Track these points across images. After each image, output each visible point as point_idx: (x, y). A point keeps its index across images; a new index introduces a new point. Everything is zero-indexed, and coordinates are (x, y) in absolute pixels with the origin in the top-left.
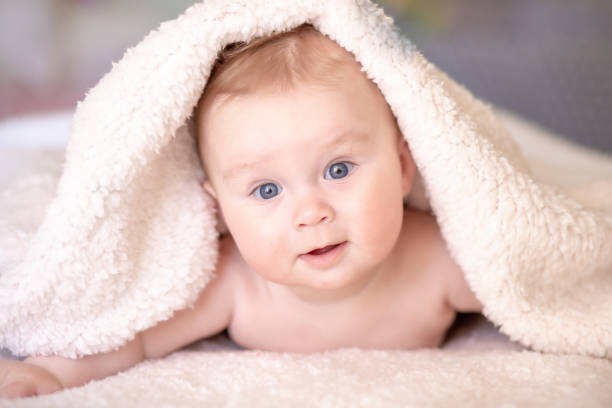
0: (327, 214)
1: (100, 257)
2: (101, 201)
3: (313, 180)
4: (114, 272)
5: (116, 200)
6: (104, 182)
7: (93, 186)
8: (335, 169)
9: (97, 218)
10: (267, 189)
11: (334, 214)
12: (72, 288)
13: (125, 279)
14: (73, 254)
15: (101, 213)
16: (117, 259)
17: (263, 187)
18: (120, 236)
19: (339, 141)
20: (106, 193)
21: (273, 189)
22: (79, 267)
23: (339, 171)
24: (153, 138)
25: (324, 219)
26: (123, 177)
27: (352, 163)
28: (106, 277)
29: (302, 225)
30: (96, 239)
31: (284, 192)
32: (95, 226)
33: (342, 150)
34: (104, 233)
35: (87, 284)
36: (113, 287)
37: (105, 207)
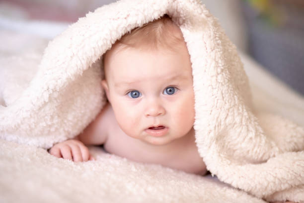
0: (162, 112)
1: (44, 117)
2: (48, 96)
3: (158, 94)
4: (49, 123)
5: (56, 95)
6: (51, 87)
7: (46, 88)
8: (169, 90)
9: (45, 102)
10: (134, 93)
11: (165, 112)
12: (28, 127)
13: (56, 126)
14: (31, 115)
15: (47, 101)
16: (52, 117)
17: (132, 92)
18: (55, 109)
19: (174, 79)
20: (51, 92)
21: (137, 94)
22: (32, 120)
23: (170, 91)
24: (80, 69)
25: (160, 114)
26: (61, 86)
27: (177, 88)
28: (45, 125)
29: (148, 115)
30: (42, 110)
31: (142, 97)
32: (43, 105)
34: (47, 108)
35: (35, 126)
36: (49, 129)
37: (50, 97)
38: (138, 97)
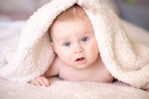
0: (82, 50)
1: (28, 63)
2: (27, 52)
3: (79, 42)
4: (31, 66)
5: (31, 51)
6: (28, 47)
7: (25, 48)
9: (26, 55)
12: (21, 71)
13: (34, 67)
14: (21, 64)
15: (27, 54)
16: (31, 63)
18: (32, 58)
20: (28, 49)
22: (22, 66)
23: (84, 40)
24: (39, 36)
25: (81, 51)
26: (32, 46)
27: (88, 38)
28: (29, 68)
29: (76, 53)
30: (26, 60)
32: (26, 57)
33: (86, 35)
34: (28, 58)
36: (31, 69)
37: (28, 52)
38: (69, 45)
